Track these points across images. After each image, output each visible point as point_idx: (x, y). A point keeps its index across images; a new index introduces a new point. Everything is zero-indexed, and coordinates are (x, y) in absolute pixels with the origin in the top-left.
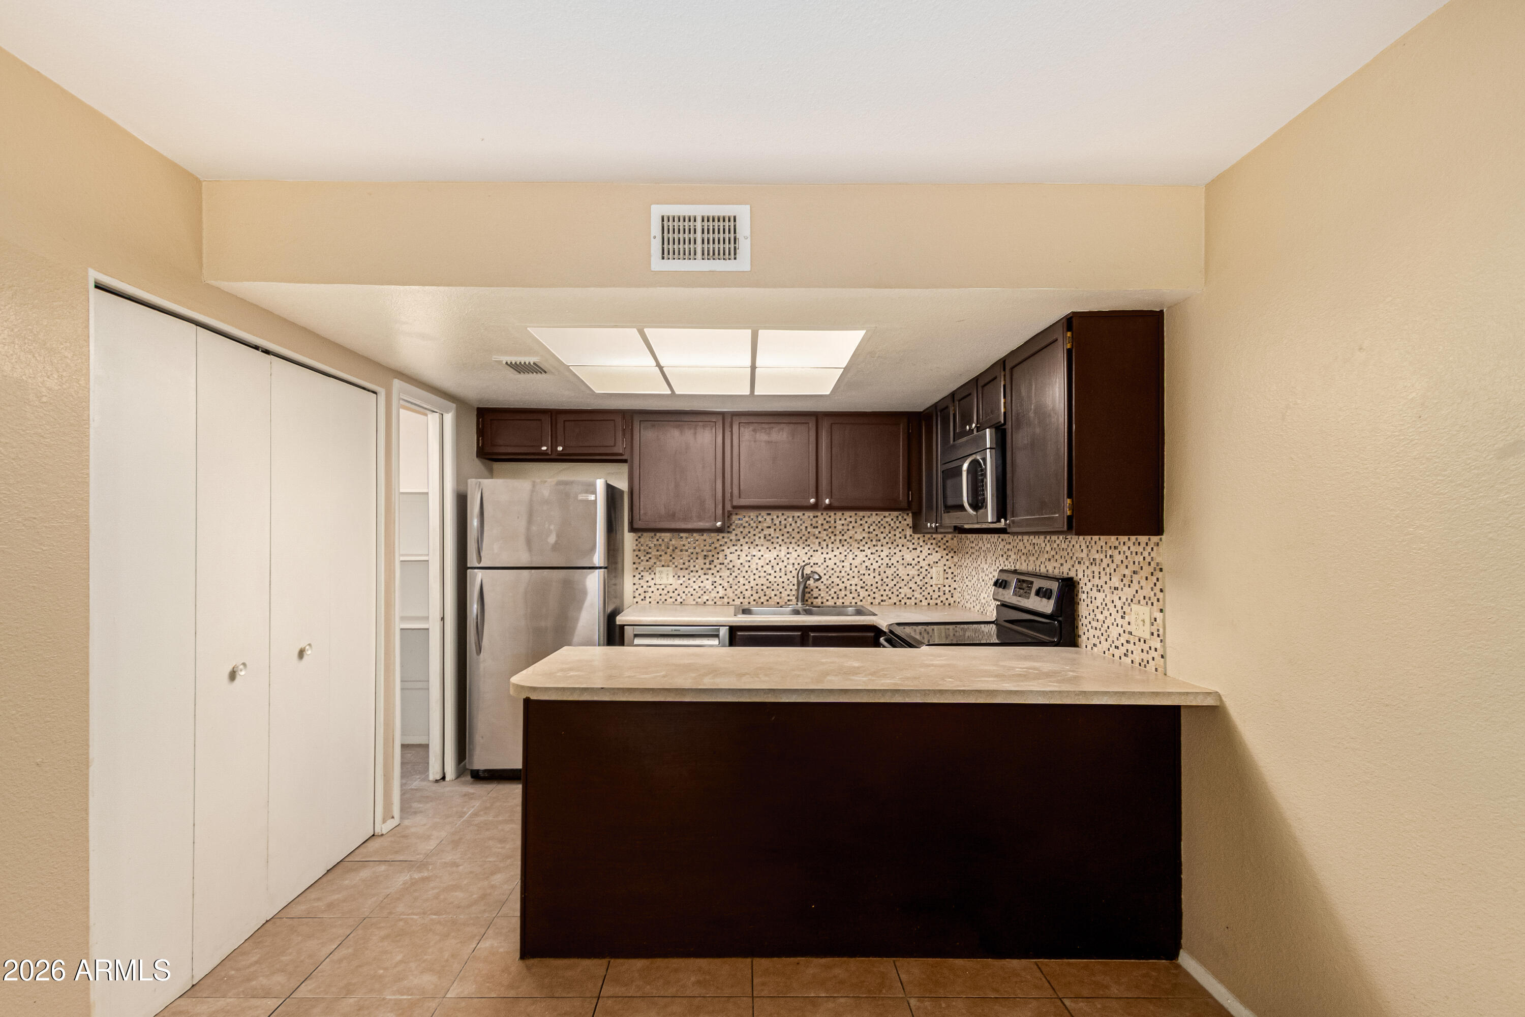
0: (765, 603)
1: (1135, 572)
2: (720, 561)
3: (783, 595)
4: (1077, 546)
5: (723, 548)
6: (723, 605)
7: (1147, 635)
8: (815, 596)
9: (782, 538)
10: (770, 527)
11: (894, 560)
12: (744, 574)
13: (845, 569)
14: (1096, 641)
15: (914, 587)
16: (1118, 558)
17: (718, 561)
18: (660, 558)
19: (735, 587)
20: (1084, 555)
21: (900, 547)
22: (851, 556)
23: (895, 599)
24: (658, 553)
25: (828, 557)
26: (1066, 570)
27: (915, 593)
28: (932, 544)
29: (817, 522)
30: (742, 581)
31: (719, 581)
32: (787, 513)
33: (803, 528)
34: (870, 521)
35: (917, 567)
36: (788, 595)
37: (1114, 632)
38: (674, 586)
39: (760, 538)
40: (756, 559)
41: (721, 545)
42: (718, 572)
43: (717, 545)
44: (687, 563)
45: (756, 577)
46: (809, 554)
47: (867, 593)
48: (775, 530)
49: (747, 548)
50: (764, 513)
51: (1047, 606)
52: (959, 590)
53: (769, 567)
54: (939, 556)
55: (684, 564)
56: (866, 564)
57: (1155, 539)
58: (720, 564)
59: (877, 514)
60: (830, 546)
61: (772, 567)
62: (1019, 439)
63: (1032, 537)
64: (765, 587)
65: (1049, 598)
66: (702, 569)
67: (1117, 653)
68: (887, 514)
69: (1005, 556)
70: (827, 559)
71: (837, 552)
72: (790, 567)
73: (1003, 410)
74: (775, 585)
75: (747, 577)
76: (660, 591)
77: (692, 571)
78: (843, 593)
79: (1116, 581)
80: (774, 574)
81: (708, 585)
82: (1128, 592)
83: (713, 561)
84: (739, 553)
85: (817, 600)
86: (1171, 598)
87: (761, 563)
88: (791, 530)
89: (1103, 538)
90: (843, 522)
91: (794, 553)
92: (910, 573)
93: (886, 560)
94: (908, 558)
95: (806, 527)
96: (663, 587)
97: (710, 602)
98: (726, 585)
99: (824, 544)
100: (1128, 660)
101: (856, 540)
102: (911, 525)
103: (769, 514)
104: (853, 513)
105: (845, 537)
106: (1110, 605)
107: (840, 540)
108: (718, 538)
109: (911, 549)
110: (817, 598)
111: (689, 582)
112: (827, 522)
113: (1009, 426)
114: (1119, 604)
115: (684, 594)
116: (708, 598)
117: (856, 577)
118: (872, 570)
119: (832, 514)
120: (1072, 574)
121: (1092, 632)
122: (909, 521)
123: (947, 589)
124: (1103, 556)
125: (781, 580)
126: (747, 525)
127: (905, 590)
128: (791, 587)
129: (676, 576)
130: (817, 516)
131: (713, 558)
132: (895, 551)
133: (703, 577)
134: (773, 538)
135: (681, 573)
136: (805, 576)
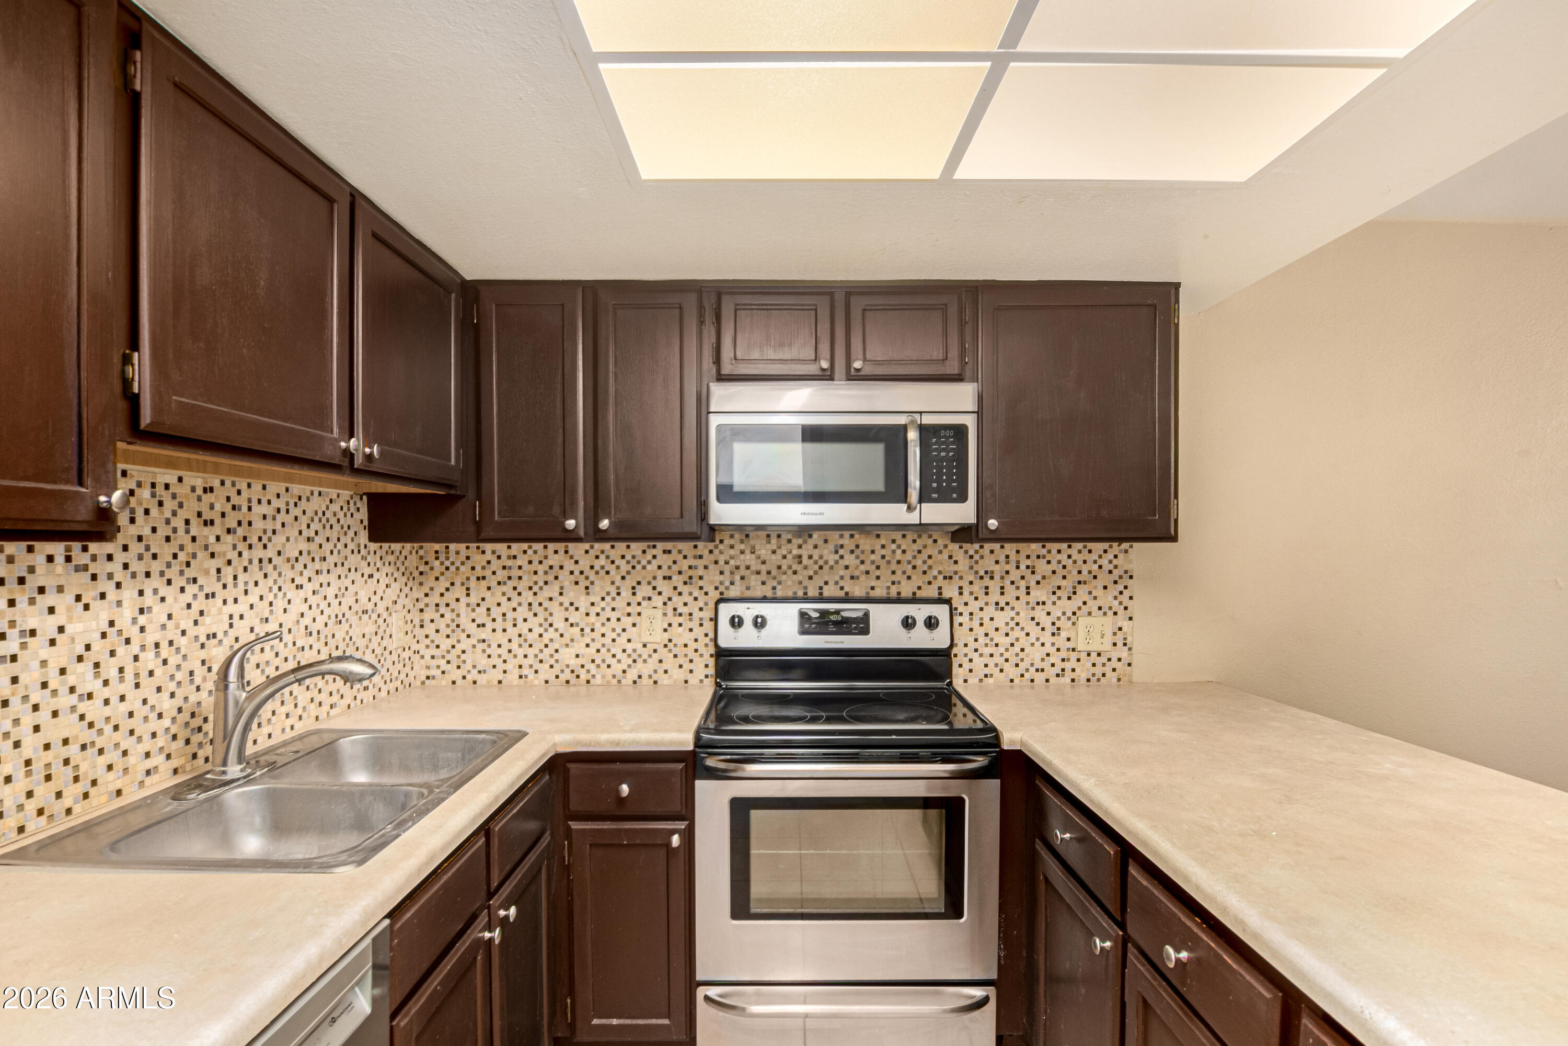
1: (1081, 583)
33: (178, 523)
80: (101, 693)
109: (365, 576)
132: (346, 584)
136: (255, 677)
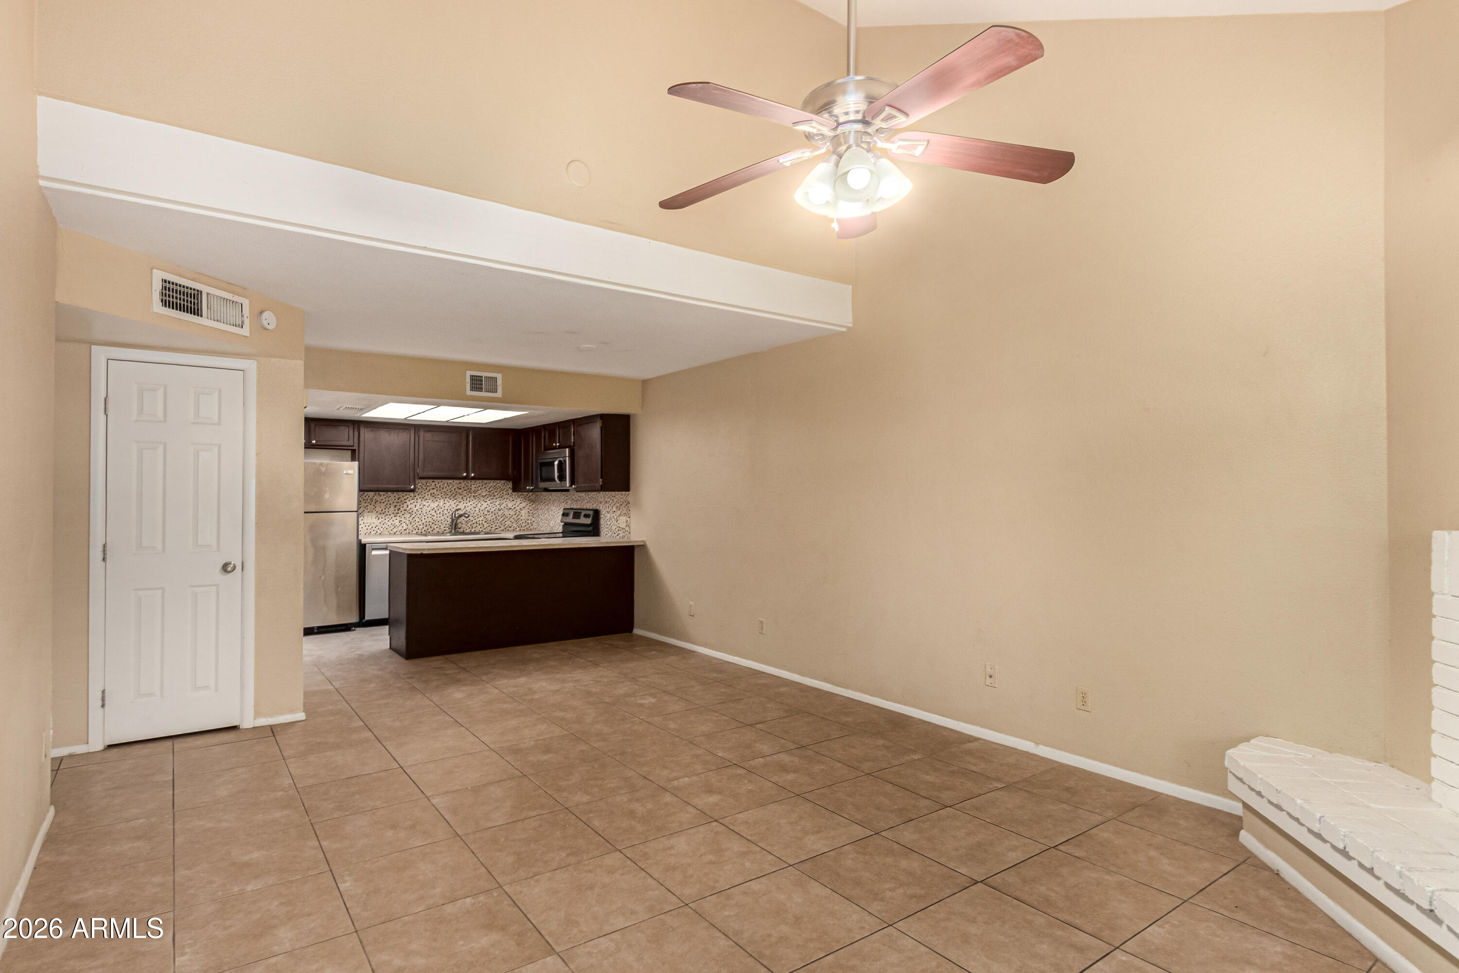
0: (431, 532)
1: (621, 505)
2: (405, 508)
3: (441, 527)
4: (600, 497)
5: (406, 501)
6: (406, 534)
7: (624, 527)
8: (459, 527)
9: (441, 495)
10: (434, 489)
11: (502, 507)
12: (418, 516)
13: (476, 512)
14: (607, 533)
15: (513, 521)
16: (615, 500)
17: (404, 509)
18: (367, 507)
19: (413, 524)
20: (602, 500)
21: (505, 500)
22: (479, 505)
23: (503, 528)
24: (366, 504)
25: (467, 505)
26: (594, 507)
27: (513, 524)
28: (522, 498)
29: (461, 486)
30: (417, 520)
31: (404, 520)
32: (444, 481)
33: (453, 489)
34: (490, 485)
35: (514, 510)
36: (444, 527)
37: (614, 528)
38: (376, 524)
39: (428, 495)
40: (425, 507)
41: (405, 499)
42: (403, 515)
43: (403, 499)
44: (384, 510)
45: (426, 517)
46: (456, 504)
47: (488, 525)
48: (437, 490)
49: (420, 501)
50: (430, 481)
51: (588, 521)
52: (536, 522)
53: (434, 511)
54: (525, 504)
55: (382, 510)
56: (488, 509)
57: (627, 493)
58: (404, 510)
59: (493, 482)
60: (468, 500)
61: (435, 511)
62: (579, 453)
63: (579, 493)
64: (431, 523)
65: (589, 517)
66: (393, 513)
67: (615, 535)
68: (498, 481)
69: (565, 502)
70: (466, 506)
71: (472, 503)
72: (445, 512)
73: (573, 441)
74: (437, 521)
75: (420, 518)
76: (367, 527)
77: (387, 515)
78: (475, 525)
79: (614, 509)
80: (436, 516)
81: (397, 522)
82: (619, 512)
83: (400, 509)
84: (415, 504)
85: (460, 529)
86: (632, 514)
87: (429, 509)
88: (446, 490)
89: (610, 493)
90: (475, 486)
91: (447, 503)
92: (511, 513)
93: (498, 507)
94: (510, 505)
95: (455, 489)
96: (369, 524)
97: (398, 533)
98: (408, 522)
99: (465, 498)
100: (619, 537)
101: (482, 496)
102: (511, 487)
103: (433, 481)
104: (480, 481)
105: (476, 494)
106: (612, 518)
107: (474, 496)
108: (403, 495)
109: (511, 500)
110: (460, 528)
111: (385, 521)
112: (467, 486)
113: (576, 448)
114: (615, 517)
115: (382, 529)
116: (397, 530)
117: (482, 516)
118: (490, 512)
119: (469, 481)
120: (598, 508)
121: (606, 529)
122: (510, 485)
123: (529, 521)
124: (609, 500)
125: (440, 519)
126: (420, 487)
127: (508, 523)
128: (446, 522)
129: (377, 518)
130: (461, 483)
131: (399, 507)
132: (503, 502)
133: (394, 518)
134: (435, 495)
135: (380, 516)
136: (457, 516)
